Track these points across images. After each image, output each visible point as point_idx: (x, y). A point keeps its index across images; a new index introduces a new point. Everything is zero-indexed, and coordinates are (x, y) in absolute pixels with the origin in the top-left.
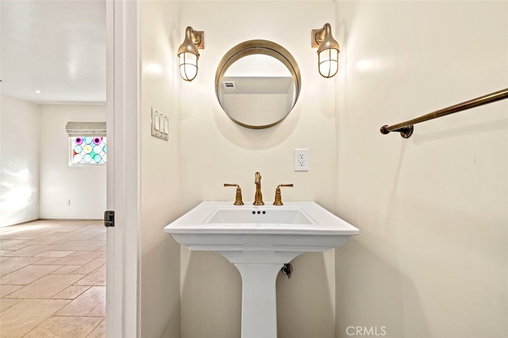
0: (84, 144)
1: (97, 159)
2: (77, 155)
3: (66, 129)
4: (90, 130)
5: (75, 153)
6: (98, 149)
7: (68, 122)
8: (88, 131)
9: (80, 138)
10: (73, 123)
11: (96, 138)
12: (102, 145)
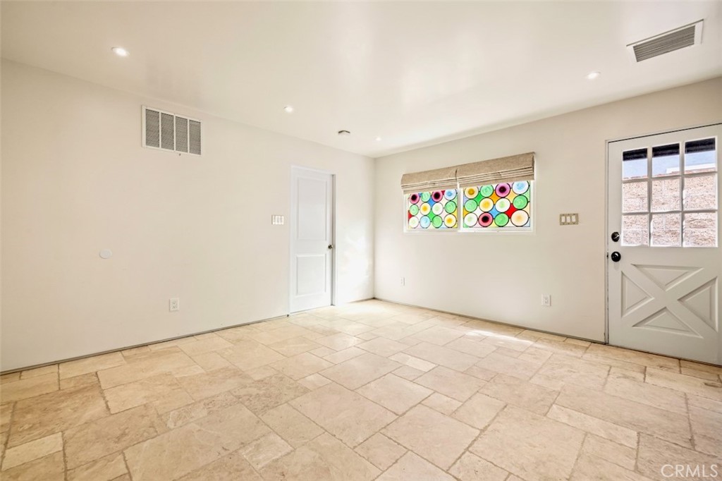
0: (421, 202)
1: (437, 222)
2: (413, 218)
3: (402, 183)
4: (429, 182)
5: (410, 216)
6: (438, 208)
7: (404, 175)
8: (426, 184)
9: (416, 193)
10: (409, 174)
11: (435, 191)
12: (444, 201)
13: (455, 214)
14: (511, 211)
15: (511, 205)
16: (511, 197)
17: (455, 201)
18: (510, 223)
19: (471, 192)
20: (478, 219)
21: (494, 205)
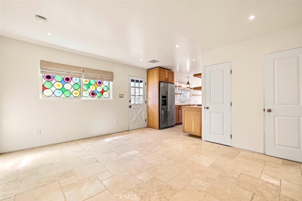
1: (67, 93)
6: (67, 86)
9: (51, 75)
11: (67, 77)
12: (72, 83)
13: (79, 90)
14: (103, 92)
15: (103, 89)
16: (103, 86)
17: (79, 84)
18: (103, 97)
19: (86, 81)
20: (90, 94)
21: (96, 88)
